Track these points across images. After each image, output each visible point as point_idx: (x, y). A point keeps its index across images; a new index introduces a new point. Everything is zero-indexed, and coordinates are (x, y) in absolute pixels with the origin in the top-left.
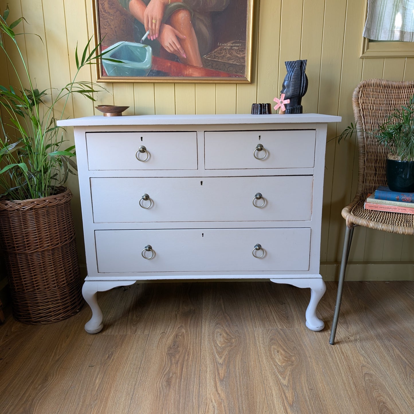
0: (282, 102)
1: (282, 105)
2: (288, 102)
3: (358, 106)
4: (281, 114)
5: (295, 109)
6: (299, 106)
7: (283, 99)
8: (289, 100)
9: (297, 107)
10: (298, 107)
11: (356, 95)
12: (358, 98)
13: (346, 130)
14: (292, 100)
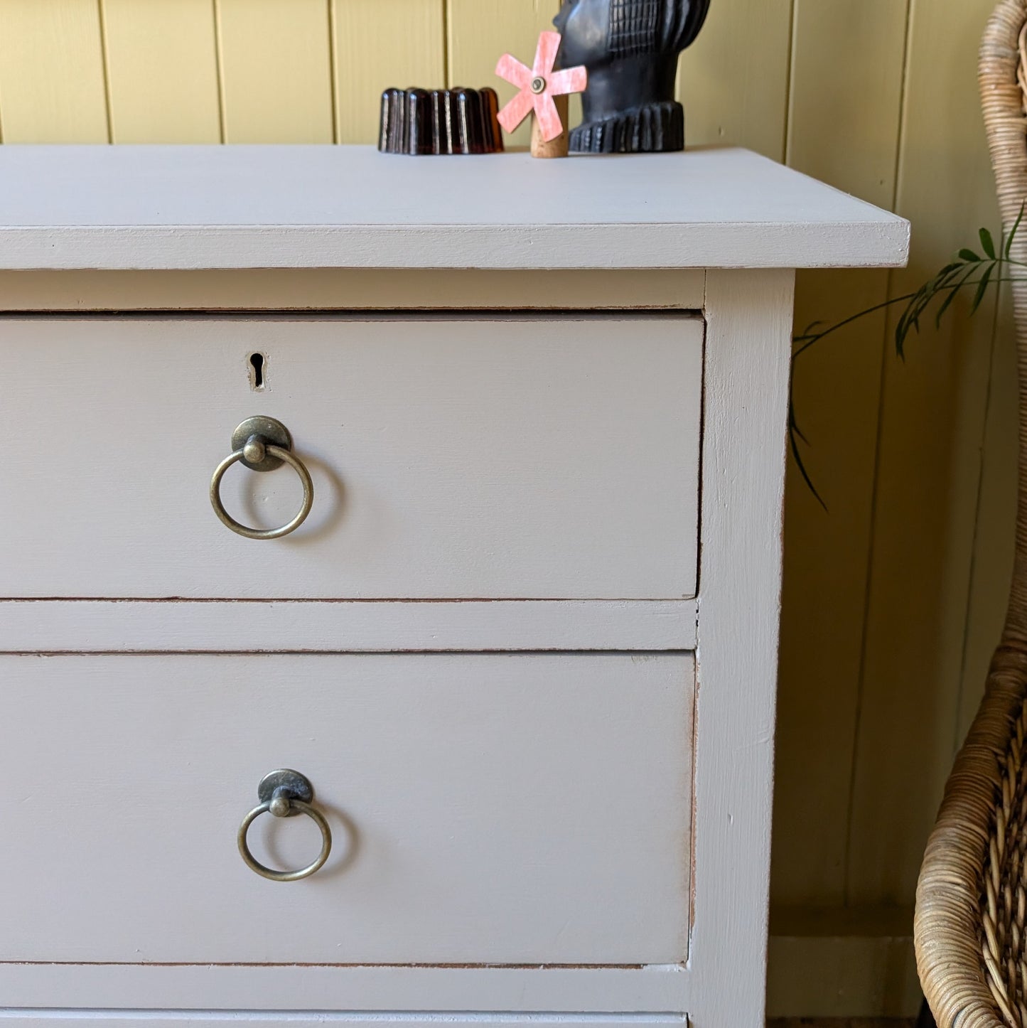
0: (541, 84)
1: (541, 102)
2: (572, 80)
3: (1016, 110)
4: (541, 156)
5: (634, 124)
6: (657, 109)
7: (550, 61)
8: (581, 71)
9: (647, 112)
10: (653, 114)
11: (1005, 45)
12: (1014, 62)
13: (949, 269)
14: (619, 70)
